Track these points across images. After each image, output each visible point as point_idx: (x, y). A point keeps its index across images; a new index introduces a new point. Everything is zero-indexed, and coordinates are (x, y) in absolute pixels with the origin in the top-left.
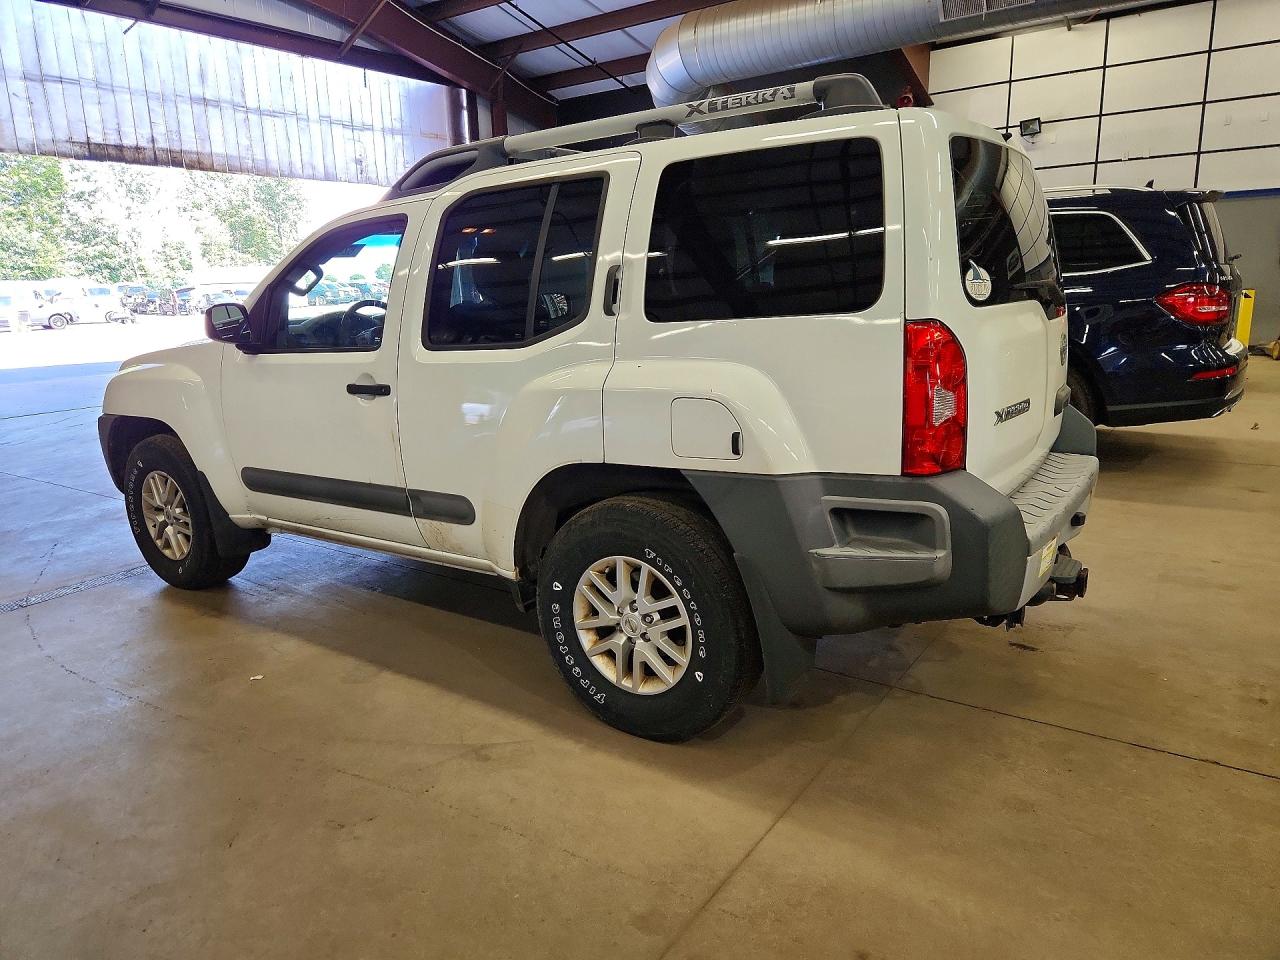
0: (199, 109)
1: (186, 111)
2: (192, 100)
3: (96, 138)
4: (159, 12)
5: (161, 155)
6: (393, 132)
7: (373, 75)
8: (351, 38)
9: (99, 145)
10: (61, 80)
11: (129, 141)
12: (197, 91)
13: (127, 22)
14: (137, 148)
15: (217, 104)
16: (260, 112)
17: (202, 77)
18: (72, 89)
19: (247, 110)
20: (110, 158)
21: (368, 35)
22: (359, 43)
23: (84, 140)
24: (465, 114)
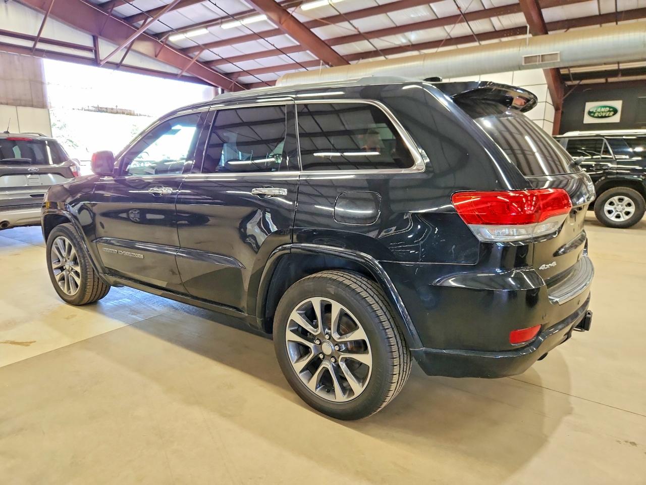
4: (121, 67)
5: (118, 111)
8: (182, 73)
9: (101, 108)
13: (112, 70)
14: (112, 109)
20: (104, 111)
21: (187, 72)
22: (185, 74)
23: (97, 106)
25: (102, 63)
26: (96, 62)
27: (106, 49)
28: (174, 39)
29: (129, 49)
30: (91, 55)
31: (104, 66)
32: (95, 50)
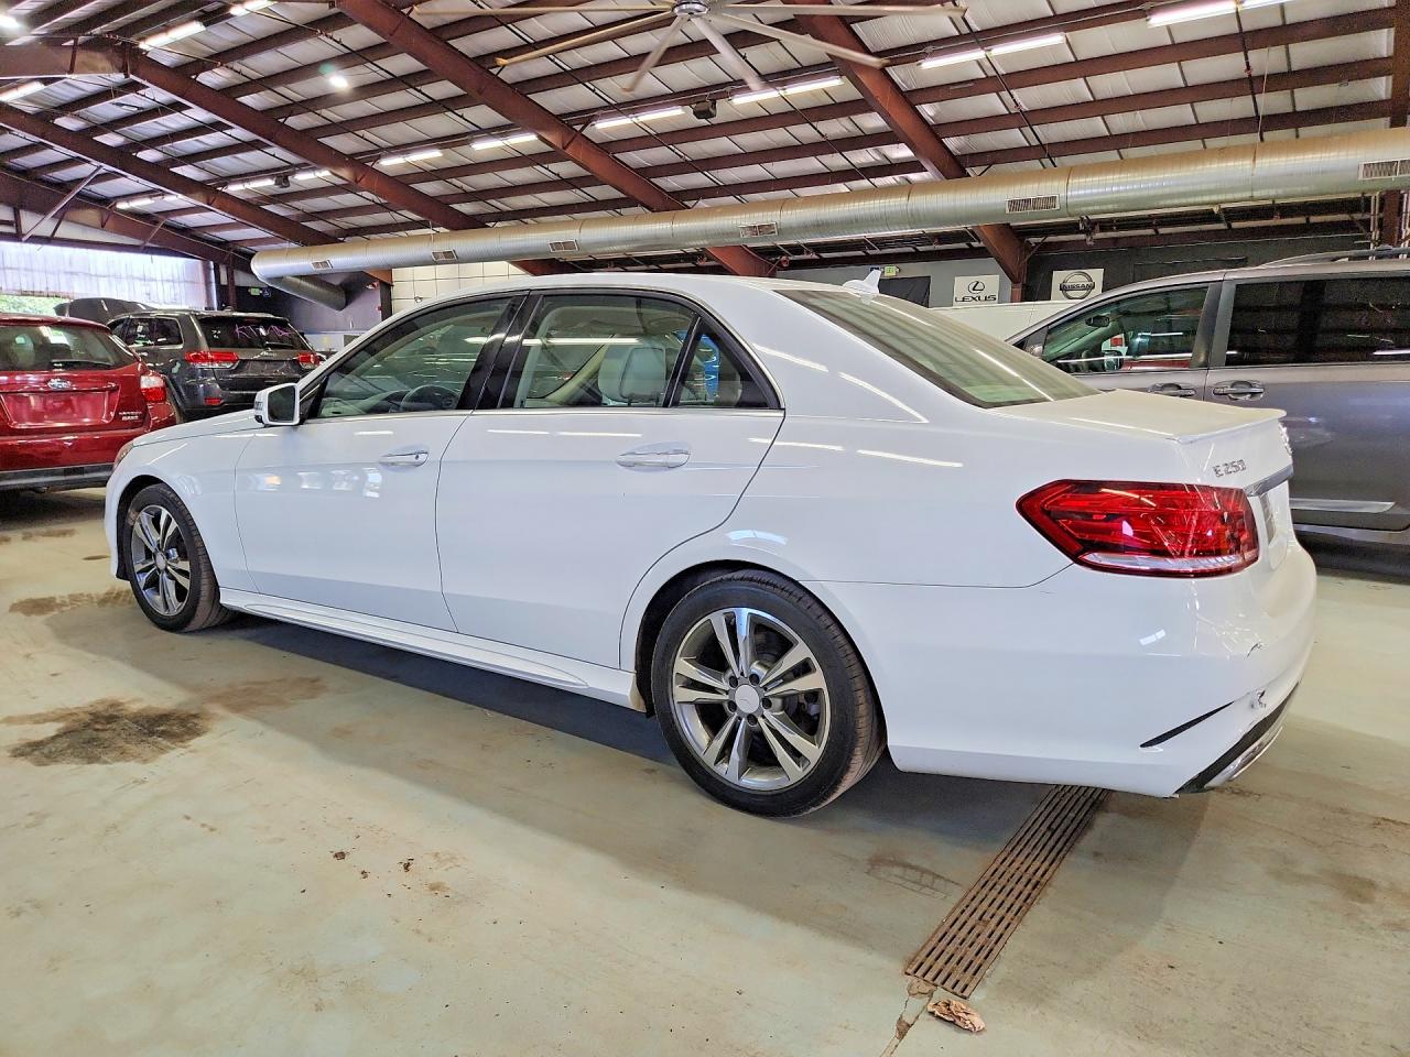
0: (69, 276)
1: (63, 279)
2: (66, 273)
3: (24, 288)
4: (53, 241)
6: (168, 281)
7: (156, 257)
8: (144, 244)
10: (11, 268)
11: (37, 289)
12: (68, 269)
13: (39, 246)
15: (76, 273)
16: (96, 275)
17: (70, 263)
18: (15, 271)
19: (91, 275)
21: (151, 242)
22: (148, 244)
24: (213, 272)
25: (24, 239)
26: (17, 237)
27: (29, 221)
28: (122, 206)
29: (60, 218)
30: (11, 230)
31: (26, 241)
32: (17, 223)
